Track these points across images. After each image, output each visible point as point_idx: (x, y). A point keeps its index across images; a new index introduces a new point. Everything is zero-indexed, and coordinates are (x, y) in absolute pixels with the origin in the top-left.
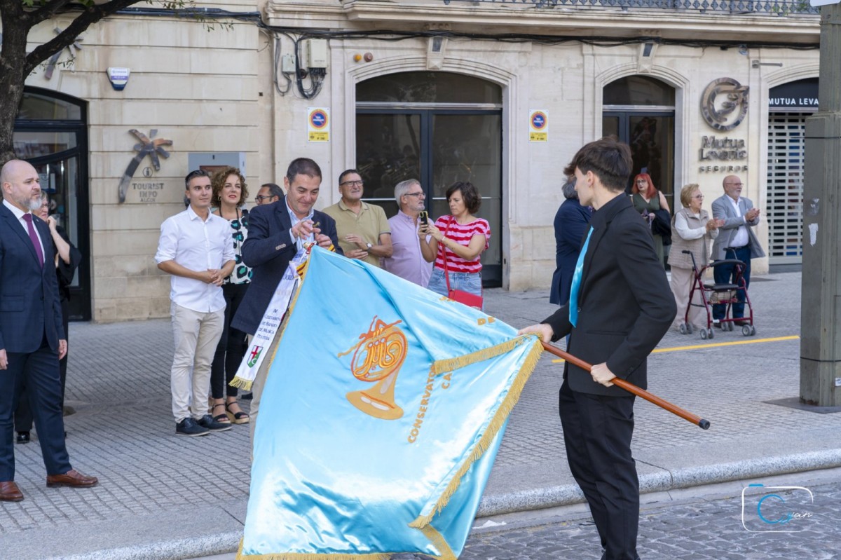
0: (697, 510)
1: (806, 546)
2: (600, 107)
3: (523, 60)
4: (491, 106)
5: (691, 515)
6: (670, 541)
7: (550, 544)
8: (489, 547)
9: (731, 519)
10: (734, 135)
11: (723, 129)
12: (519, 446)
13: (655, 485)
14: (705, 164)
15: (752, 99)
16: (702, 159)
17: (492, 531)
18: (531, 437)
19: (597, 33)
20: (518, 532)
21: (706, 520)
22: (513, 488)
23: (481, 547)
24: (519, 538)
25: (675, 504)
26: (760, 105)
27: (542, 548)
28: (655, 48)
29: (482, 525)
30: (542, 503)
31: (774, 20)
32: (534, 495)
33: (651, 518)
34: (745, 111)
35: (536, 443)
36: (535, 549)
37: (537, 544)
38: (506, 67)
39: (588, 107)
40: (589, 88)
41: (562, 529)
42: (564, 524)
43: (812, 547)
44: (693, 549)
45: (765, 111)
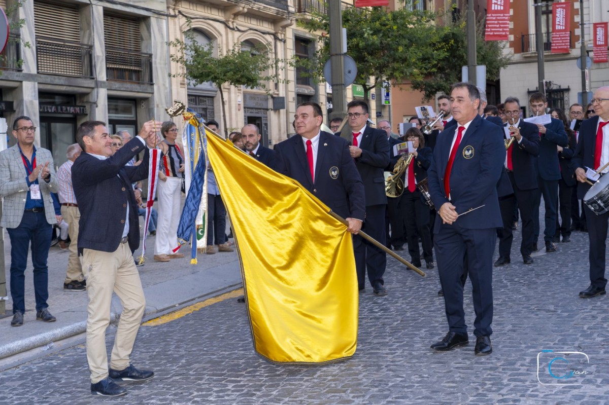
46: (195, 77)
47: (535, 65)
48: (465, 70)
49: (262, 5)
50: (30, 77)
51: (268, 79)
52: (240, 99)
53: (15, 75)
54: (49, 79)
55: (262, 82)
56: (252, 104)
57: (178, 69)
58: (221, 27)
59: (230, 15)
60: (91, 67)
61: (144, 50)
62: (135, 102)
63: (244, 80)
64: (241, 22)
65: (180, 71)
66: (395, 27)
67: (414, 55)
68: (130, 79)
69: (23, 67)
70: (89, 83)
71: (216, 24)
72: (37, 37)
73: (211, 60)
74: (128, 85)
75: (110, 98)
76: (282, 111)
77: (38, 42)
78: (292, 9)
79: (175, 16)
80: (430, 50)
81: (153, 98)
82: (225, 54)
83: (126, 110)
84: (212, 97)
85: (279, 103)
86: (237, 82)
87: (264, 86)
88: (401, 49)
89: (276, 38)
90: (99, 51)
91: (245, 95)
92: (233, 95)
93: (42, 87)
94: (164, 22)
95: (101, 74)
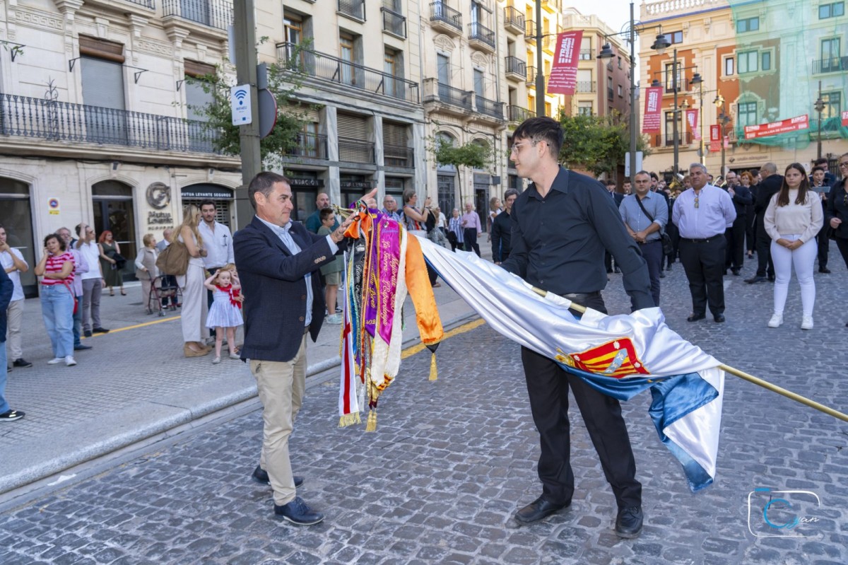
0: (215, 434)
1: (301, 450)
2: (90, 197)
3: (41, 170)
4: (22, 195)
5: (212, 439)
6: (208, 466)
7: (117, 489)
8: (66, 503)
9: (240, 437)
10: (165, 211)
11: (159, 208)
12: (74, 406)
13: (181, 420)
14: (151, 226)
15: (173, 193)
16: (149, 223)
17: (65, 485)
18: (82, 397)
19: (85, 157)
20: (88, 481)
21: (225, 441)
22: (78, 446)
23: (59, 504)
24: (89, 487)
25: (198, 432)
26: (177, 196)
27: (111, 494)
28: (119, 166)
29: (56, 480)
30: (102, 452)
31: (181, 153)
32: (95, 448)
33: (186, 447)
34: (169, 201)
35: (87, 402)
36: (106, 496)
37: (105, 491)
38: (31, 173)
39: (83, 196)
40: (83, 186)
41: (123, 470)
42: (123, 466)
43: (305, 451)
44: (228, 469)
45: (180, 199)
46: (441, 161)
47: (673, 154)
48: (627, 155)
49: (486, 116)
50: (334, 164)
51: (490, 162)
52: (471, 178)
53: (324, 163)
54: (346, 165)
55: (486, 164)
56: (479, 181)
57: (431, 156)
58: (459, 130)
59: (465, 122)
60: (374, 157)
61: (409, 146)
62: (403, 180)
63: (474, 163)
64: (473, 127)
65: (432, 157)
66: (577, 128)
67: (590, 146)
68: (400, 164)
69: (330, 157)
70: (372, 167)
71: (456, 129)
72: (339, 137)
73: (452, 149)
74: (398, 169)
75: (387, 177)
76: (499, 186)
77: (339, 141)
78: (506, 118)
79: (429, 123)
80: (600, 143)
81: (414, 177)
82: (461, 145)
83: (397, 185)
84: (453, 177)
85: (497, 181)
86: (469, 164)
87: (488, 167)
88: (580, 143)
89: (495, 138)
90: (380, 147)
91: (475, 175)
92: (467, 175)
93: (342, 170)
94: (422, 127)
95: (381, 161)
